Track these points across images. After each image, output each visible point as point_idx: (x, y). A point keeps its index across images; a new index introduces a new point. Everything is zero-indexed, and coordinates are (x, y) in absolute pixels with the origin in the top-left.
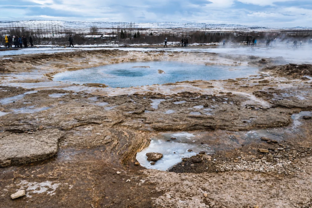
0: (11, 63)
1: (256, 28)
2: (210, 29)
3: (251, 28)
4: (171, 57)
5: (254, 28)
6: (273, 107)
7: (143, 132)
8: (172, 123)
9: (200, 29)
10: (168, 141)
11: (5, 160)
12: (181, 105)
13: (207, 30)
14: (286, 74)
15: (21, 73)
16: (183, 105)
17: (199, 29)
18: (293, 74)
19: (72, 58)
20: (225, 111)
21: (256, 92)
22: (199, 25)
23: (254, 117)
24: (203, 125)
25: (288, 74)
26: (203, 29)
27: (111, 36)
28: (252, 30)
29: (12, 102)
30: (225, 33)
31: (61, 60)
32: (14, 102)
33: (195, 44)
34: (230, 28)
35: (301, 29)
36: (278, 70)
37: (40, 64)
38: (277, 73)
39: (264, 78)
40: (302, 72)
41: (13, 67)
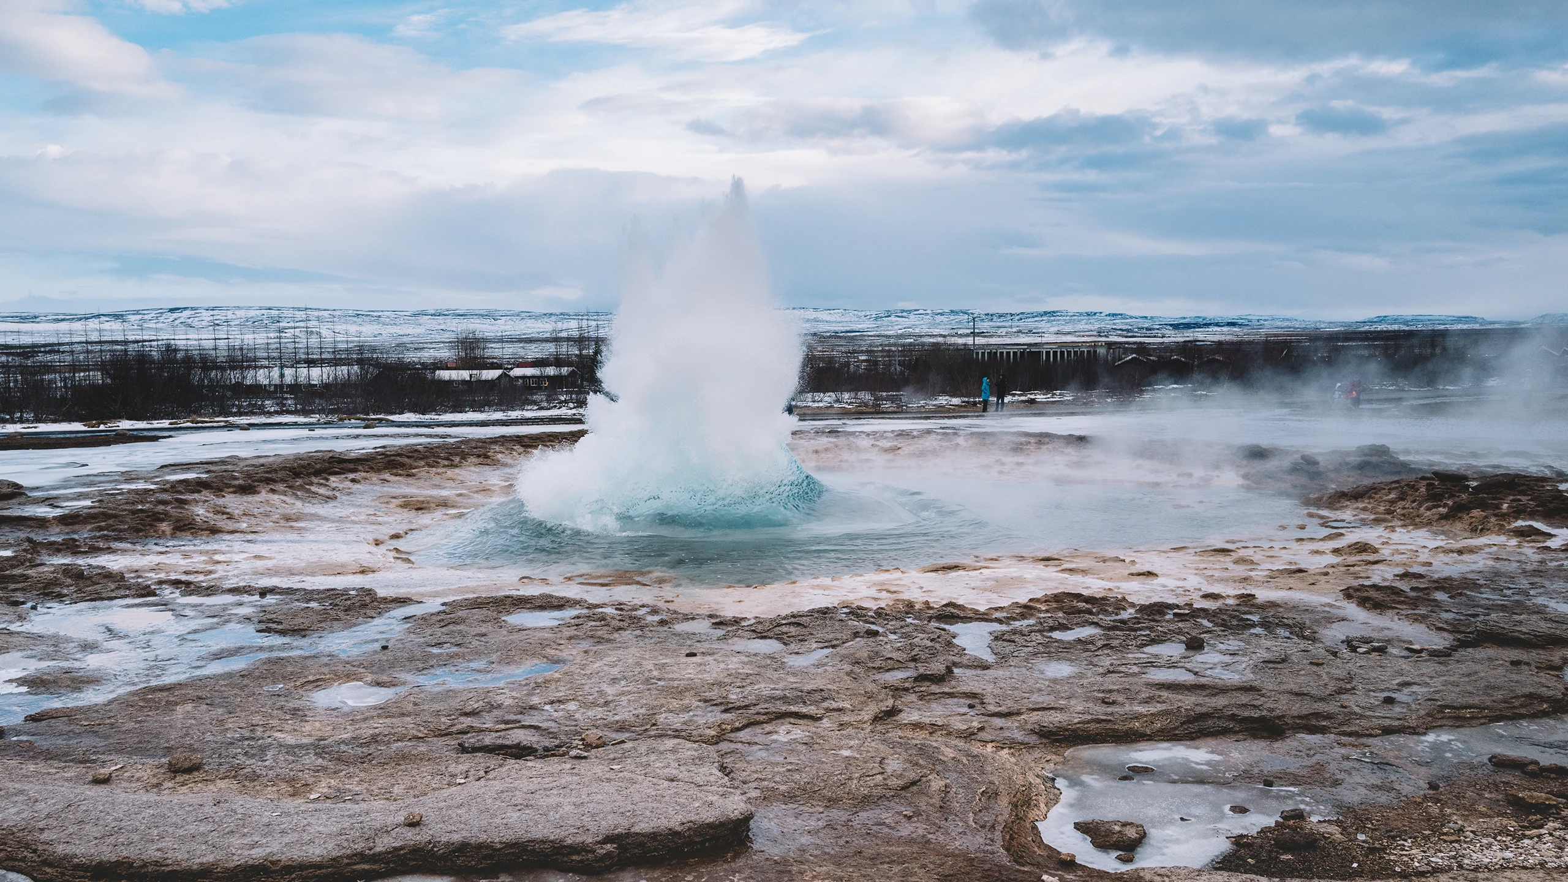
0: (206, 494)
1: (1197, 325)
2: (991, 336)
3: (1175, 327)
4: (890, 456)
5: (1188, 326)
6: (1464, 644)
7: (1003, 748)
8: (1100, 711)
9: (944, 336)
10: (1124, 778)
11: (599, 842)
12: (1092, 643)
13: (980, 341)
14: (1437, 517)
15: (266, 537)
16: (1100, 643)
17: (941, 336)
18: (1466, 517)
19: (457, 471)
20: (1283, 661)
21: (1356, 590)
22: (939, 318)
23: (1415, 684)
24: (1233, 717)
25: (1443, 517)
26: (961, 336)
27: (551, 371)
28: (1180, 337)
29: (377, 646)
30: (1062, 353)
31: (410, 480)
32: (385, 648)
33: (943, 400)
34: (1081, 326)
35: (1395, 327)
36: (1392, 502)
37: (329, 498)
38: (1389, 512)
39: (1342, 535)
40: (1505, 506)
41: (223, 513)
